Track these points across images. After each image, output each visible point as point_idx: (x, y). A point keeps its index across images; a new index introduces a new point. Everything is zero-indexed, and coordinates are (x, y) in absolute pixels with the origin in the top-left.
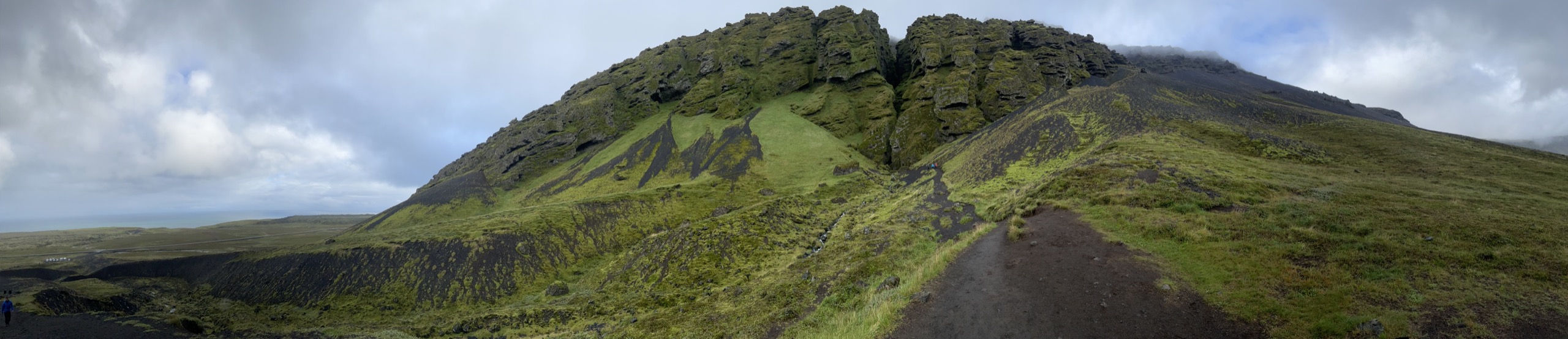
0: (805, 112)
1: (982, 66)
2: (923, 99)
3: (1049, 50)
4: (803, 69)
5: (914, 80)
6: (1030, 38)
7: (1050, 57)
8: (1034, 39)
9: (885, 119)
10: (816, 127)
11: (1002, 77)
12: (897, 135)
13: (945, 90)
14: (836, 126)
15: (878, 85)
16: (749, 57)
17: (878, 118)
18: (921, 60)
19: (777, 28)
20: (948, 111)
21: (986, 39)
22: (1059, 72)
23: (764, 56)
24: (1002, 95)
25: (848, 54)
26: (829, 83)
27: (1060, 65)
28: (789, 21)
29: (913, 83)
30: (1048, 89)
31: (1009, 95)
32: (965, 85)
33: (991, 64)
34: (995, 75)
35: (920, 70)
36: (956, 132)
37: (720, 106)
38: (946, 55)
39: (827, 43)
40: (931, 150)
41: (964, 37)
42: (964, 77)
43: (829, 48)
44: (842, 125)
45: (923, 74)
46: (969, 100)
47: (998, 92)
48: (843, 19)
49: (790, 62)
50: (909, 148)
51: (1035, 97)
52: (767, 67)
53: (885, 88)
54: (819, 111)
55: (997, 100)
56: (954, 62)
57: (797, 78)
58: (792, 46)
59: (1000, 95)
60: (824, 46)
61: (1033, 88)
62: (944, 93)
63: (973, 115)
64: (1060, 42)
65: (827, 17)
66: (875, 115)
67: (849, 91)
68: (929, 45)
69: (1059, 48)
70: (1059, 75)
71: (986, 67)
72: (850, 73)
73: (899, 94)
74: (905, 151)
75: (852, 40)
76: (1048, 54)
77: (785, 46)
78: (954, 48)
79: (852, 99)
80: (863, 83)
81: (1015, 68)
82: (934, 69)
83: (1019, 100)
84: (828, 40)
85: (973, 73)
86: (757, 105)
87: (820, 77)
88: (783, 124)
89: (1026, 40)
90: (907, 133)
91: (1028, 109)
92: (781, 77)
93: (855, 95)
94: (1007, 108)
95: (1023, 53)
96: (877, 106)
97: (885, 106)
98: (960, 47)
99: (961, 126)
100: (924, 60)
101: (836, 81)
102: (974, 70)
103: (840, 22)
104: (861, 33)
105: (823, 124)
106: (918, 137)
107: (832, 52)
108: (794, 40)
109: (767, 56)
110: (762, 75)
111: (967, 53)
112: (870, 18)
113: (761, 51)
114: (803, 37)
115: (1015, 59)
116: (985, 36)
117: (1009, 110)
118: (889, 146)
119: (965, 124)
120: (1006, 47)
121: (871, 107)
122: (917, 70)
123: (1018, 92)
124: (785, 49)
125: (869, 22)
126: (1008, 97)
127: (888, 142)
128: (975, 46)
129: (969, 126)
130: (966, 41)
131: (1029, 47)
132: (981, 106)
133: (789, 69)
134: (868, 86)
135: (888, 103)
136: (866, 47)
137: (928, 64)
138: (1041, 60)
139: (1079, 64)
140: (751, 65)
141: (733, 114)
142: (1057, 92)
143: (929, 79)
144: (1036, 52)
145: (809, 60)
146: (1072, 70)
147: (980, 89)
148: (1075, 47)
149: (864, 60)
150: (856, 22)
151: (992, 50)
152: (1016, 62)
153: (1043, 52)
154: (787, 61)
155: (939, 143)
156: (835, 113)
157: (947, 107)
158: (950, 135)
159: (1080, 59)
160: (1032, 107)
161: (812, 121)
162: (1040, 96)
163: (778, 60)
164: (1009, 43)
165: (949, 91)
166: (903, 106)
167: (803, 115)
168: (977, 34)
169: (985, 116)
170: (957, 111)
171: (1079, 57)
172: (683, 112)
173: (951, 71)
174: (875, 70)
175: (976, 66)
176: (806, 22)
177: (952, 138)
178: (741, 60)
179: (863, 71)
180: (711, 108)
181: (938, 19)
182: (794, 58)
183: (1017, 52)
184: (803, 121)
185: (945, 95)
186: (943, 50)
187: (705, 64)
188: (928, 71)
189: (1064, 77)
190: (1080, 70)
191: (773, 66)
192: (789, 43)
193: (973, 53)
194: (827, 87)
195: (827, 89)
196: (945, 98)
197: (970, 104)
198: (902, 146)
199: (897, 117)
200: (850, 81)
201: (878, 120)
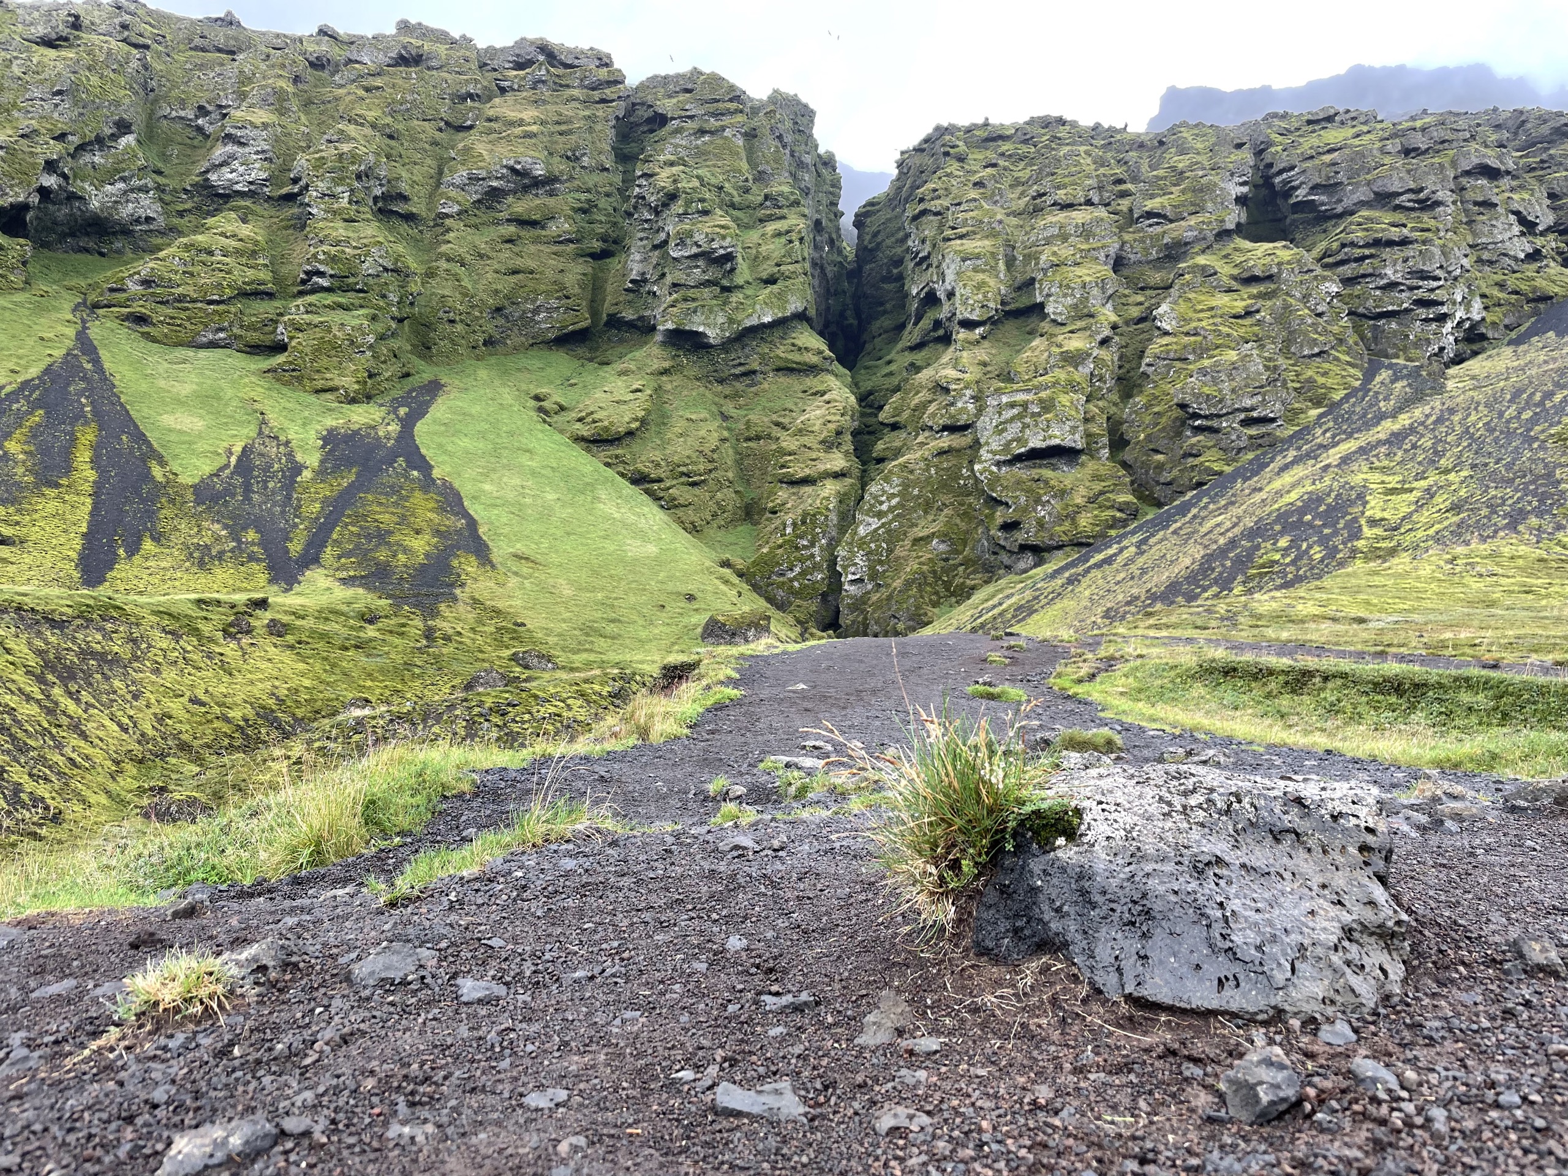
0: (584, 430)
1: (1132, 313)
2: (945, 428)
4: (575, 273)
5: (918, 357)
6: (1315, 188)
7: (1387, 253)
8: (1330, 188)
9: (830, 488)
10: (628, 489)
11: (1202, 351)
12: (862, 543)
13: (1012, 405)
14: (679, 491)
15: (811, 370)
16: (404, 187)
17: (806, 481)
18: (941, 295)
20: (1020, 472)
21: (1150, 214)
22: (1422, 303)
23: (455, 200)
24: (1196, 416)
25: (729, 257)
26: (664, 343)
27: (1424, 276)
28: (545, 92)
29: (915, 368)
30: (1369, 375)
31: (1219, 416)
32: (1075, 385)
33: (1165, 306)
34: (1174, 344)
35: (937, 324)
37: (302, 342)
38: (1020, 279)
39: (665, 205)
40: (963, 594)
41: (1080, 216)
42: (1073, 359)
43: (670, 224)
44: (696, 491)
45: (946, 340)
46: (1088, 435)
47: (1183, 406)
48: (713, 123)
49: (536, 241)
50: (898, 583)
51: (1314, 413)
52: (461, 240)
53: (832, 381)
54: (630, 433)
55: (1179, 434)
56: (1041, 306)
57: (554, 303)
58: (548, 182)
59: (1189, 416)
60: (657, 212)
61: (1310, 380)
62: (1008, 413)
63: (1098, 487)
64: (1431, 183)
65: (667, 105)
66: (799, 470)
67: (721, 381)
68: (969, 245)
69: (1428, 205)
70: (1422, 313)
71: (1147, 318)
72: (731, 321)
73: (869, 402)
74: (885, 592)
75: (737, 199)
76: (1377, 243)
77: (525, 181)
78: (1047, 255)
79: (729, 408)
80: (763, 356)
81: (1248, 314)
82: (979, 331)
83: (1253, 431)
84: (672, 197)
85: (1104, 342)
86: (426, 373)
87: (629, 315)
89: (1301, 194)
90: (892, 537)
92: (506, 284)
93: (736, 395)
95: (1281, 252)
96: (805, 440)
97: (829, 445)
98: (1065, 252)
99: (1059, 519)
100: (951, 295)
101: (686, 341)
102: (1107, 332)
103: (702, 132)
104: (761, 177)
105: (639, 479)
106: (926, 553)
107: (679, 240)
108: (560, 166)
109: (469, 198)
110: (444, 264)
111: (1087, 273)
113: (447, 179)
114: (586, 161)
115: (1253, 278)
116: (1150, 205)
117: (1216, 467)
118: (835, 577)
119: (1072, 517)
120: (1223, 235)
121: (789, 443)
122: (926, 323)
123: (1248, 402)
124: (526, 189)
125: (788, 138)
126: (1214, 423)
127: (833, 562)
128: (1114, 244)
129: (1085, 521)
130: (1086, 232)
131: (1309, 221)
132: (1128, 455)
133: (532, 264)
134: (778, 370)
135: (839, 433)
136: (779, 234)
137: (963, 313)
138: (1347, 270)
140: (409, 218)
141: (348, 382)
143: (963, 361)
144: (1335, 238)
145: (597, 245)
146: (1486, 279)
147: (1125, 397)
148: (1506, 182)
149: (771, 281)
150: (751, 135)
151: (1175, 252)
152: (1254, 290)
153: (1359, 236)
154: (527, 233)
155: (990, 572)
156: (681, 449)
157: (1018, 458)
158: (1024, 548)
161: (608, 465)
163: (497, 223)
164: (1234, 216)
165: (1025, 405)
166: (880, 446)
167: (579, 439)
168: (1121, 196)
169: (1137, 487)
170: (1047, 473)
171: (1522, 220)
172: (140, 319)
173: (1032, 333)
174: (801, 317)
175: (1113, 318)
176: (600, 111)
177: (1029, 559)
178: (378, 191)
179: (767, 319)
180: (253, 337)
182: (553, 228)
183: (1262, 248)
184: (587, 464)
185: (1012, 420)
186: (1010, 263)
187: (233, 157)
188: (962, 335)
191: (482, 240)
192: (539, 171)
193: (1106, 271)
194: (655, 355)
195: (657, 365)
196: (1014, 429)
197: (1089, 450)
198: (874, 576)
199: (864, 481)
200: (727, 345)
201: (808, 490)
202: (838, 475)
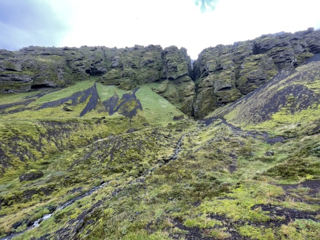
0: (158, 92)
1: (237, 67)
2: (208, 87)
3: (279, 49)
4: (157, 72)
5: (203, 78)
6: (265, 46)
7: (280, 53)
8: (268, 45)
9: (192, 97)
10: (163, 98)
11: (249, 71)
12: (197, 104)
14: (171, 99)
15: (188, 81)
16: (135, 64)
17: (188, 96)
18: (206, 69)
19: (147, 53)
20: (221, 91)
21: (238, 53)
23: (141, 65)
24: (251, 80)
25: (176, 67)
26: (168, 79)
27: (287, 55)
28: (152, 51)
29: (203, 80)
30: (280, 71)
31: (255, 80)
32: (229, 78)
33: (242, 65)
34: (245, 70)
35: (206, 73)
36: (226, 101)
38: (218, 65)
40: (213, 110)
41: (227, 55)
42: (228, 74)
43: (169, 64)
44: (173, 98)
45: (207, 75)
46: (232, 85)
47: (248, 79)
48: (174, 52)
50: (203, 109)
51: (272, 78)
52: (142, 70)
53: (191, 82)
54: (164, 92)
55: (247, 83)
56: (222, 68)
57: (154, 77)
58: (153, 62)
59: (249, 80)
60: (167, 63)
61: (269, 73)
62: (219, 83)
63: (234, 92)
64: (286, 42)
65: (168, 50)
66: (187, 94)
67: (176, 84)
68: (210, 61)
69: (286, 45)
70: (288, 61)
71: (240, 68)
72: (177, 75)
73: (197, 85)
74: (201, 111)
75: (177, 60)
76: (278, 51)
77: (150, 62)
78: (222, 61)
79: (177, 87)
80: (182, 80)
81: (257, 64)
82: (213, 72)
84: (168, 60)
85: (233, 71)
86: (138, 86)
87: (164, 77)
88: (149, 96)
89: (262, 47)
90: (202, 103)
91: (268, 85)
92: (148, 75)
93: (178, 85)
94: (254, 86)
95: (261, 55)
96: (188, 90)
97: (191, 91)
98: (225, 60)
99: (228, 98)
100: (208, 68)
101: (171, 79)
103: (172, 53)
104: (180, 58)
105: (165, 98)
106: (207, 105)
107: (170, 66)
108: (154, 59)
109: (143, 65)
110: (140, 73)
111: (229, 62)
112: (184, 51)
113: (141, 62)
114: (158, 58)
115: (257, 60)
116: (238, 52)
117: (256, 87)
118: (193, 109)
119: (230, 97)
120: (250, 54)
121: (185, 91)
122: (204, 73)
123: (260, 77)
127: (193, 107)
128: (233, 58)
129: (233, 98)
130: (228, 56)
131: (264, 51)
132: (238, 87)
133: (151, 72)
134: (183, 82)
135: (193, 89)
136: (183, 64)
137: (210, 70)
138: (273, 56)
139: (302, 50)
140: (136, 68)
141: (128, 88)
142: (287, 72)
143: (211, 77)
144: (269, 52)
145: (159, 69)
146: (297, 56)
147: (237, 79)
148: (298, 40)
149: (182, 70)
150: (179, 53)
151: (242, 58)
153: (275, 51)
154: (151, 68)
155: (217, 107)
156: (171, 93)
157: (221, 89)
158: (223, 103)
159: (303, 47)
160: (271, 84)
161: (161, 96)
162: (275, 76)
163: (147, 67)
164: (252, 52)
165: (221, 82)
166: (199, 90)
167: (157, 93)
168: (233, 52)
169: (241, 92)
170: (226, 91)
171: (302, 45)
173: (221, 72)
174: (186, 74)
175: (234, 68)
176: (159, 52)
177: (224, 104)
179: (182, 75)
180: (116, 83)
181: (212, 48)
182: (154, 67)
183: (257, 55)
184: (158, 96)
186: (217, 63)
188: (210, 73)
189: (291, 62)
190: (304, 53)
191: (145, 70)
192: (152, 60)
193: (232, 62)
194: (167, 81)
196: (220, 85)
197: (233, 87)
198: (199, 108)
199: (197, 95)
200: (177, 79)
201: (189, 97)
202: (193, 95)
